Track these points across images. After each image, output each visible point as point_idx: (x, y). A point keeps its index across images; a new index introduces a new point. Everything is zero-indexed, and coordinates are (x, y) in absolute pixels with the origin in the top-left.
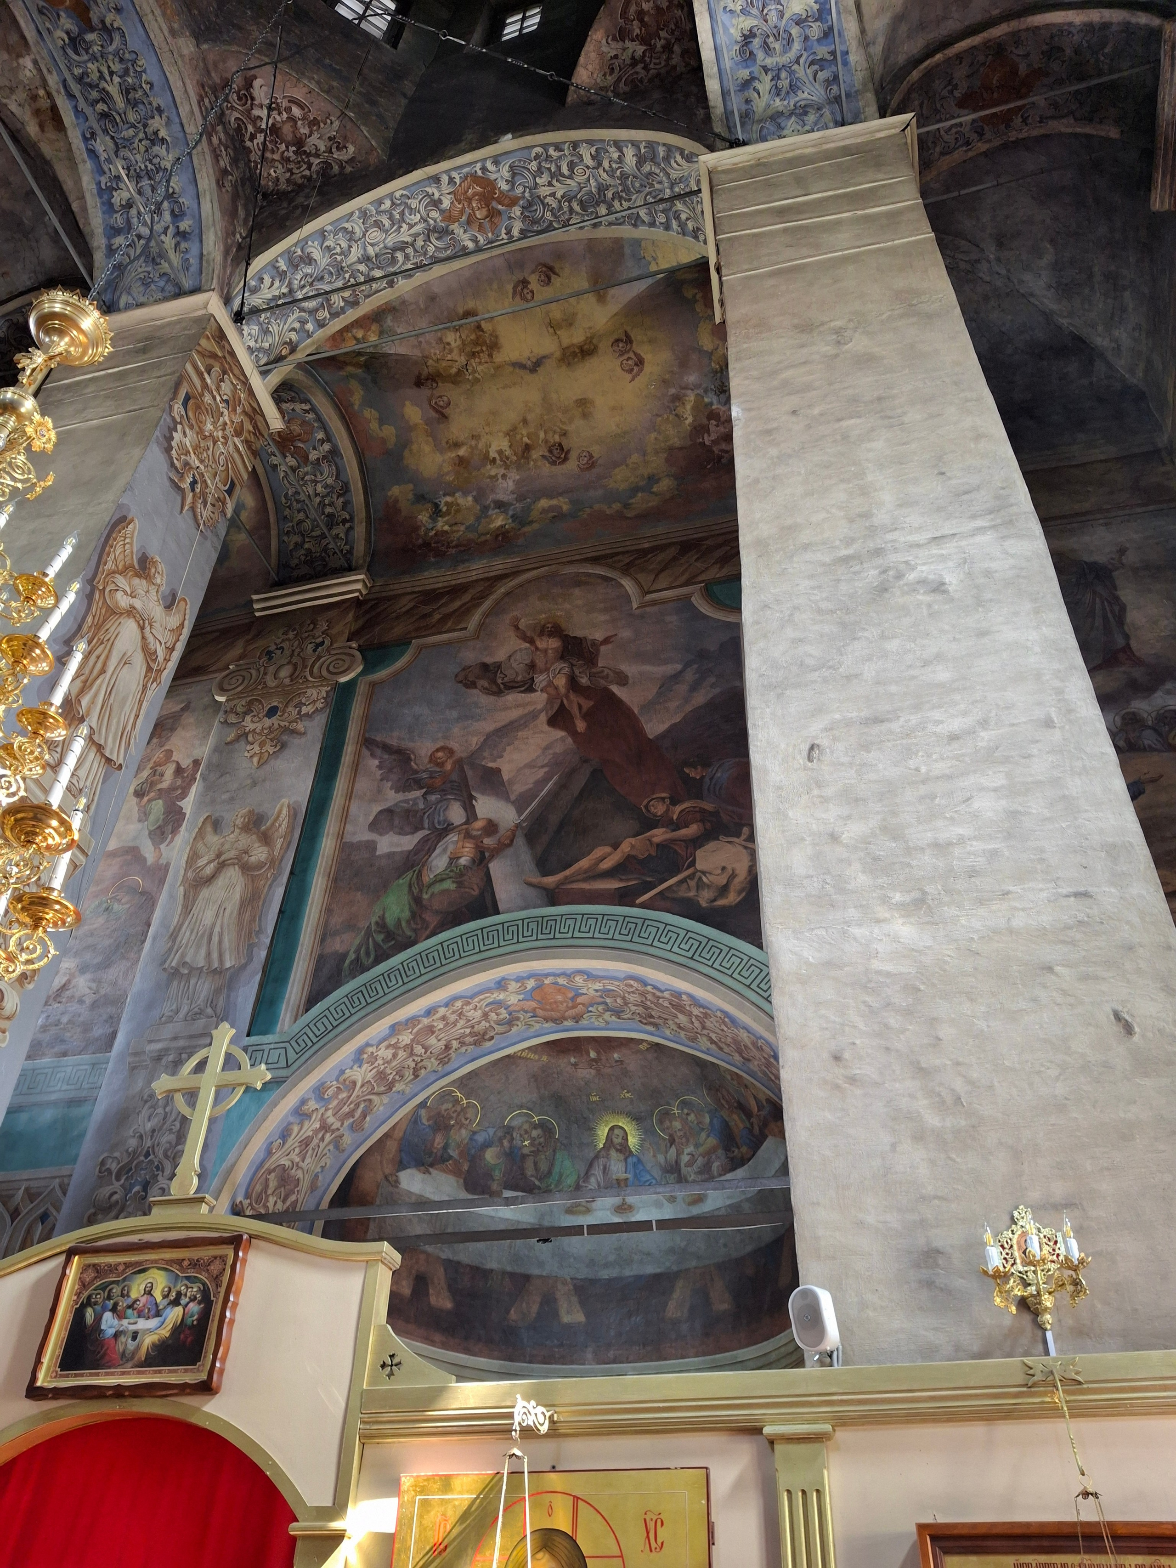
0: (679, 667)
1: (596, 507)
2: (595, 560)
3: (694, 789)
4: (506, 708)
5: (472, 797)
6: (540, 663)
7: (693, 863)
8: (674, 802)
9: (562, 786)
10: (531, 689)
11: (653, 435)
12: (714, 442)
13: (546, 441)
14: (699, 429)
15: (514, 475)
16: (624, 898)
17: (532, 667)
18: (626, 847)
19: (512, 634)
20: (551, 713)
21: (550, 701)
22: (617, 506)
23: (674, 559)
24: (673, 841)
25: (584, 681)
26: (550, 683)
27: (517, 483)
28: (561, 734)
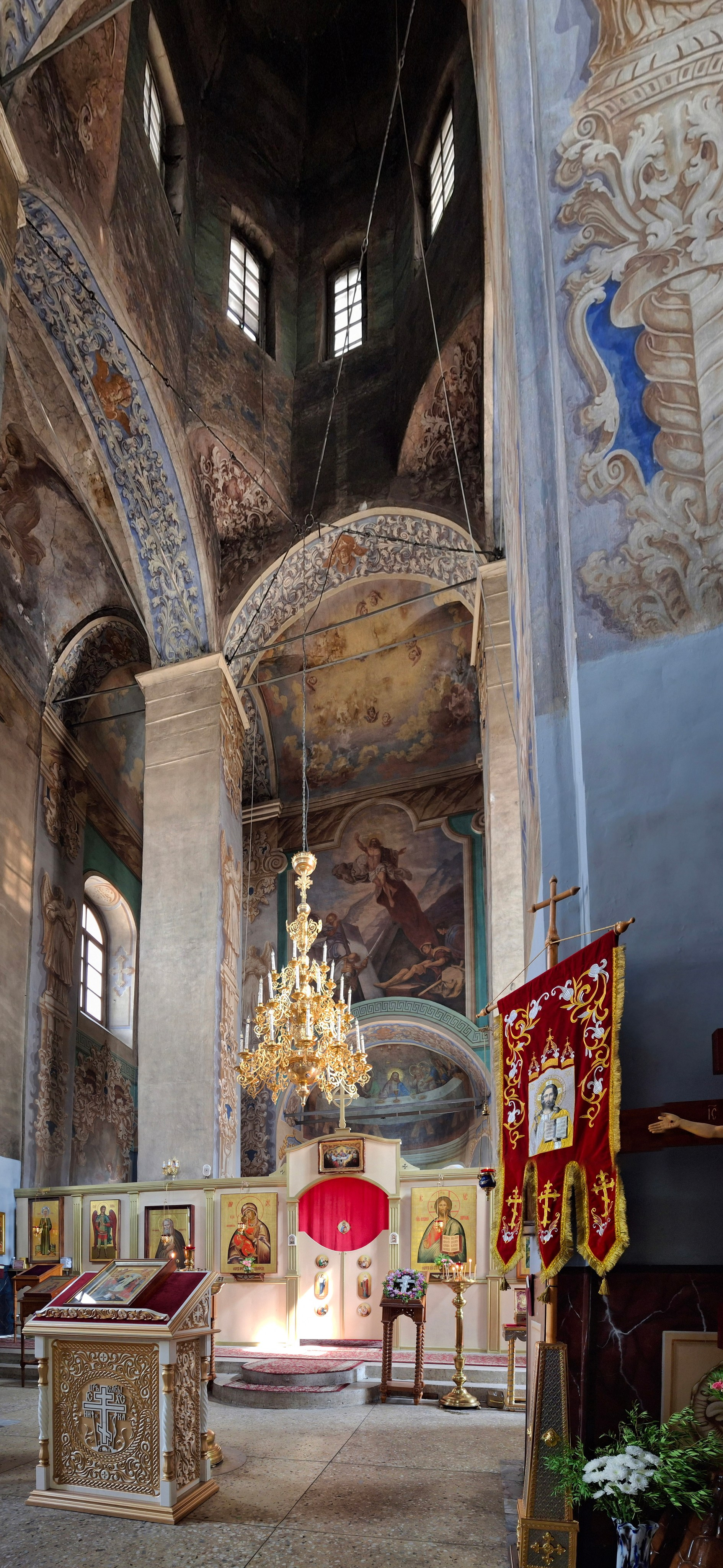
0: (435, 870)
1: (392, 752)
2: (393, 796)
3: (441, 940)
4: (357, 892)
5: (347, 942)
6: (371, 865)
7: (440, 978)
8: (433, 947)
9: (385, 937)
10: (367, 881)
11: (422, 703)
12: (453, 708)
13: (366, 706)
14: (447, 699)
15: (350, 731)
16: (413, 993)
17: (367, 866)
18: (413, 969)
19: (356, 844)
20: (378, 895)
21: (378, 887)
22: (402, 753)
23: (433, 798)
24: (432, 966)
25: (392, 876)
26: (377, 878)
27: (351, 736)
28: (383, 908)
